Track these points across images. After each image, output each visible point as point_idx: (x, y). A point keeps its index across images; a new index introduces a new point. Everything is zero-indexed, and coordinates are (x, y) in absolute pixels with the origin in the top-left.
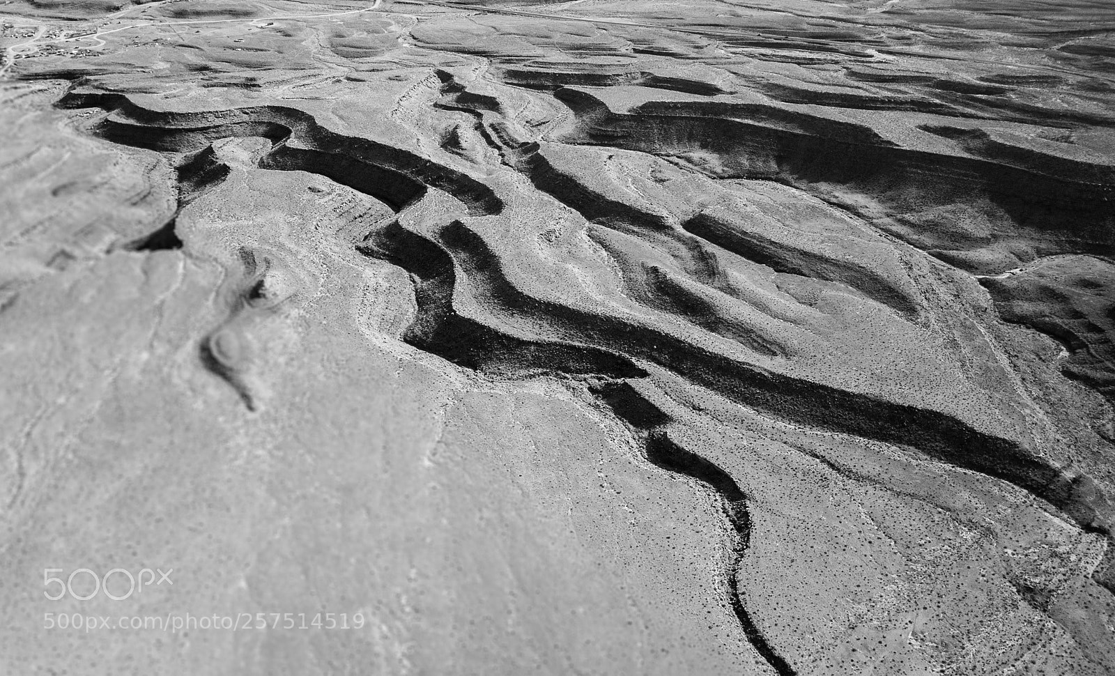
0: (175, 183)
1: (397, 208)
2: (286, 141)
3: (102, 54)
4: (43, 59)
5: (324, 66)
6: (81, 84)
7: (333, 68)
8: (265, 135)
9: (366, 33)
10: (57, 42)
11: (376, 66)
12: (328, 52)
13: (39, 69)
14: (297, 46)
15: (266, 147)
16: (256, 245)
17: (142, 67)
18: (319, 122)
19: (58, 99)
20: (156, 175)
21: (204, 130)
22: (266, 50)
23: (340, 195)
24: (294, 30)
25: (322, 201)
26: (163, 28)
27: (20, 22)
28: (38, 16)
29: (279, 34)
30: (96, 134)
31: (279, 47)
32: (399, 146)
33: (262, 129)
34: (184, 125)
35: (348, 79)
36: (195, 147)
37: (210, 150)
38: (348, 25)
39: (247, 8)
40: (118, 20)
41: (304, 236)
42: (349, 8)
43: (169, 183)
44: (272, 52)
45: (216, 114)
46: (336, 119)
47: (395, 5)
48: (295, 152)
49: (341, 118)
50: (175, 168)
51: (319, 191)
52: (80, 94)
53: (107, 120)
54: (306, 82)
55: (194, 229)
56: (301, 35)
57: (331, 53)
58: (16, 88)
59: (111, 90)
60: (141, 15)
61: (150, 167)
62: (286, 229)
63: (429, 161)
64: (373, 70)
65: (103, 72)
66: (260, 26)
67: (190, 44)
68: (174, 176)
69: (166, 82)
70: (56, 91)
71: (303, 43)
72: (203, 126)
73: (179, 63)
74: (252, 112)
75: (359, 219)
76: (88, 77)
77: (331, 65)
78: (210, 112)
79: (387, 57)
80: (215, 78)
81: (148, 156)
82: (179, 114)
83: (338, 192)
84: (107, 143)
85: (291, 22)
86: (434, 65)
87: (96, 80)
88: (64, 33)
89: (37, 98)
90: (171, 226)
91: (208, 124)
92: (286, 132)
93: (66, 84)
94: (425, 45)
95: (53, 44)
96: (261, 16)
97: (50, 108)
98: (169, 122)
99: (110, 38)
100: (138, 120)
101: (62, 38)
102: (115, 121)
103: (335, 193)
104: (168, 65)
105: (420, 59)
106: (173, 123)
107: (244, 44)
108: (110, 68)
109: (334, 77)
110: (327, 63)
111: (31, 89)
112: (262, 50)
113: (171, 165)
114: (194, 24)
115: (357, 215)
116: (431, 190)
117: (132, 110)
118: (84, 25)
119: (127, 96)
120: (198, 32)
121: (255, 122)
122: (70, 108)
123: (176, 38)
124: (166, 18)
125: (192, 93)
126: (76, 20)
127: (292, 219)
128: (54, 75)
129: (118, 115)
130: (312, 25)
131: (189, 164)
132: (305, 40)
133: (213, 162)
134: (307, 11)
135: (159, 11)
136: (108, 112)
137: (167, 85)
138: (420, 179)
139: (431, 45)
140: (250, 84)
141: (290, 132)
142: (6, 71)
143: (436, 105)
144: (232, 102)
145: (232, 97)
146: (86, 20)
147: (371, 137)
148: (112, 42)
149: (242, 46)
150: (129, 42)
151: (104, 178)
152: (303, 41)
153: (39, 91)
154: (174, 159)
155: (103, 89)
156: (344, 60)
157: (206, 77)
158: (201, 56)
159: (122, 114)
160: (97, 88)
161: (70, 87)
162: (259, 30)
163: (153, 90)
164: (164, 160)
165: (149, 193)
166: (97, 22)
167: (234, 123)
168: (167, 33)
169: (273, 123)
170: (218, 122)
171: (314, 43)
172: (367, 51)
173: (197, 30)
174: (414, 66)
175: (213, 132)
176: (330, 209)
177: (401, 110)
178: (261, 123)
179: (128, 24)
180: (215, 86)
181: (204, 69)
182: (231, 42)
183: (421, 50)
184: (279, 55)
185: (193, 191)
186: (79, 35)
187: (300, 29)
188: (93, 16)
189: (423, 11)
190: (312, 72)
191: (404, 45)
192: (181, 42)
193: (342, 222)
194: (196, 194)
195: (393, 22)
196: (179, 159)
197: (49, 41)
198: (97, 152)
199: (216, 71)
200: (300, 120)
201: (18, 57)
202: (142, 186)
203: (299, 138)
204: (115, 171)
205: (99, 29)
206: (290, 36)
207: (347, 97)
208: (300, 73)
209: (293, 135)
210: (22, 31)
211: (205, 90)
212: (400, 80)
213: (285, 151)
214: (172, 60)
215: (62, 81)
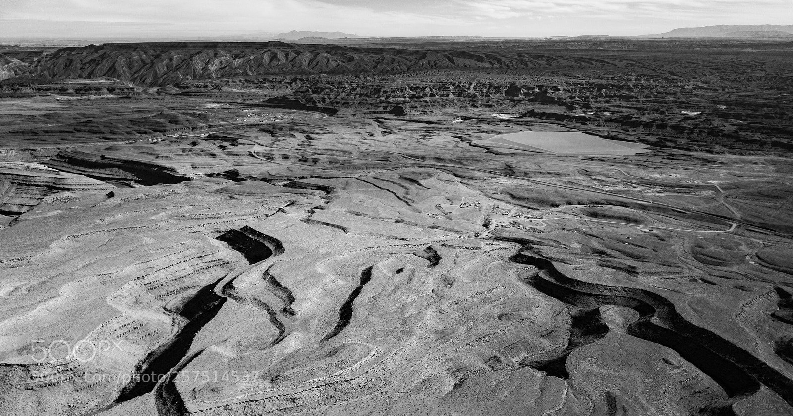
0: (570, 327)
1: (731, 394)
2: (651, 317)
3: (543, 232)
4: (510, 229)
5: (685, 267)
6: (527, 249)
7: (692, 269)
8: (636, 309)
9: (720, 248)
10: (519, 220)
11: (725, 274)
12: (690, 257)
13: (505, 235)
14: (668, 249)
15: (634, 317)
16: (618, 393)
17: (565, 245)
18: (678, 310)
19: (512, 255)
20: (559, 319)
21: (595, 296)
22: (645, 248)
23: (686, 371)
24: (667, 237)
25: (671, 372)
26: (582, 222)
27: (503, 206)
28: (513, 204)
29: (656, 238)
30: (529, 283)
31: (655, 247)
32: (740, 345)
33: (634, 304)
34: (584, 290)
35: (703, 279)
36: (587, 306)
37: (597, 312)
38: (707, 240)
39: (637, 218)
40: (557, 213)
41: (654, 397)
42: (710, 228)
43: (566, 326)
44: (649, 250)
45: (605, 287)
46: (691, 311)
47: (746, 231)
48: (656, 328)
49: (695, 310)
50: (572, 317)
51: (670, 364)
52: (526, 256)
53: (537, 275)
54: (671, 276)
55: (578, 367)
56: (672, 242)
57: (692, 258)
58: (492, 244)
59: (544, 257)
60: (570, 212)
61: (557, 312)
62: (642, 388)
63: (765, 364)
64: (723, 277)
65: (542, 244)
66: (644, 230)
67: (596, 235)
68: (570, 322)
69: (578, 258)
70: (513, 250)
71: (672, 247)
72: (595, 293)
73: (587, 246)
74: (630, 291)
75: (698, 394)
76: (532, 246)
77: (690, 266)
78: (602, 285)
79: (735, 269)
80: (609, 261)
81: (557, 304)
82: (582, 282)
83: (685, 368)
84: (535, 290)
85: (666, 231)
86: (775, 283)
87: (536, 248)
88: (524, 215)
89: (501, 252)
90: (563, 360)
91: (599, 293)
92: (652, 312)
93: (518, 246)
94: (768, 265)
95: (517, 221)
96: (646, 224)
97: (507, 260)
98: (575, 286)
99: (549, 223)
100: (556, 280)
101: (523, 219)
102: (542, 277)
103: (683, 369)
104: (580, 246)
105: (763, 276)
106: (577, 287)
107: (631, 240)
108: (546, 242)
109: (692, 276)
110: (688, 265)
111: (500, 247)
112: (642, 247)
113: (569, 313)
114: (601, 222)
115: (697, 390)
116: (764, 388)
117: (553, 272)
118: (536, 213)
119: (553, 263)
120: (603, 228)
121: (631, 298)
122: (517, 262)
123: (588, 230)
124: (585, 216)
125: (593, 269)
126: (532, 209)
127: (647, 381)
128: (513, 240)
129: (545, 273)
130: (680, 236)
131: (581, 316)
132: (674, 245)
133: (598, 321)
134: (678, 225)
135: (581, 210)
136: (539, 270)
137: (578, 260)
138: (755, 376)
139: (773, 266)
140: (631, 271)
141: (654, 311)
142: (489, 232)
143: (773, 315)
144: (618, 281)
145: (618, 278)
146: (538, 209)
147: (717, 332)
148: (551, 225)
149: (630, 242)
150: (560, 227)
151: (529, 315)
152: (672, 246)
153: (504, 248)
154: (572, 311)
155: (539, 255)
156: (701, 265)
157: (603, 259)
158: (602, 244)
159: (547, 273)
160: (536, 253)
161: (521, 249)
162: (643, 233)
163: (569, 262)
164: (566, 309)
165: (553, 331)
166: (544, 212)
167: (616, 296)
168: (584, 226)
169: (643, 302)
170: (606, 292)
171: (680, 248)
172: (720, 261)
173: (602, 226)
174: (757, 280)
175: (601, 298)
176: (677, 381)
177: (744, 315)
178: (634, 300)
179: (562, 216)
180: (608, 267)
181: (602, 253)
182: (622, 238)
183: (765, 268)
184: (654, 253)
185: (581, 336)
186: (532, 218)
187: (671, 237)
188: (543, 208)
189: (769, 239)
190: (676, 269)
191: (750, 262)
192: (591, 232)
193: (685, 393)
194: (582, 340)
195: (743, 244)
196: (575, 311)
197: (515, 219)
198: (528, 295)
199: (610, 256)
200: (664, 304)
201: (497, 225)
202: (550, 326)
203: (660, 318)
204: (536, 311)
205: (544, 217)
206: (663, 240)
207: (701, 295)
208: (668, 269)
209: (656, 314)
210: (502, 211)
211: (601, 269)
212: (745, 290)
213: (649, 325)
214: (583, 243)
215: (517, 245)
